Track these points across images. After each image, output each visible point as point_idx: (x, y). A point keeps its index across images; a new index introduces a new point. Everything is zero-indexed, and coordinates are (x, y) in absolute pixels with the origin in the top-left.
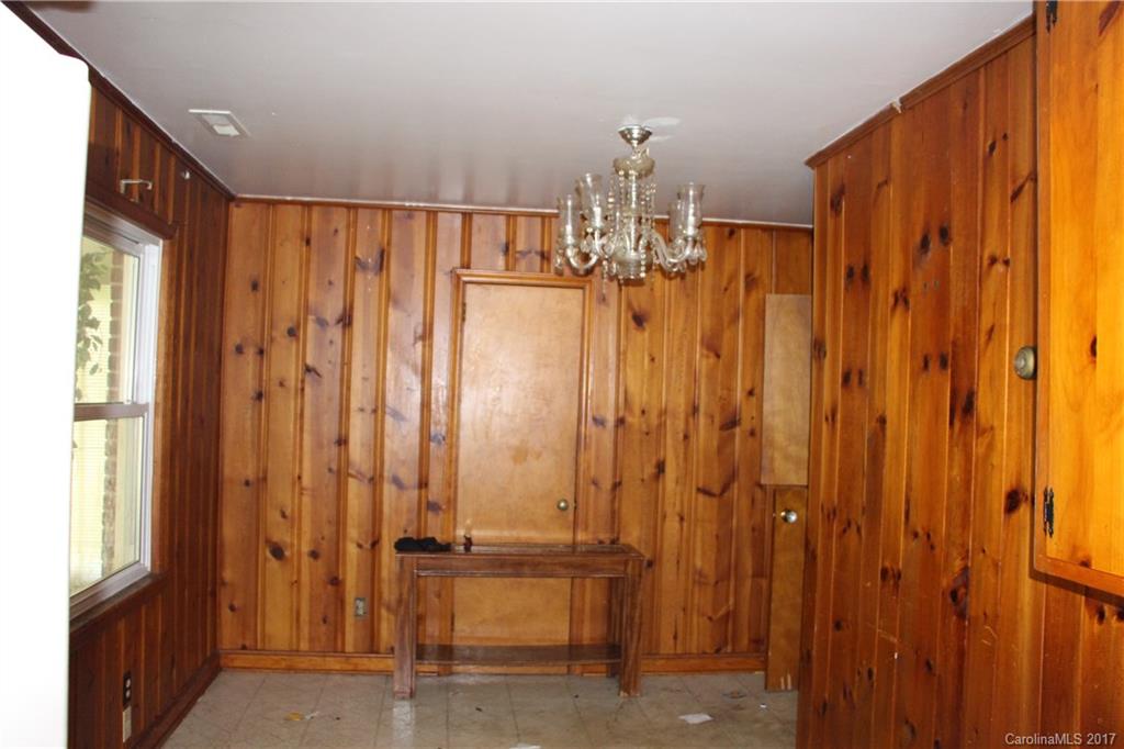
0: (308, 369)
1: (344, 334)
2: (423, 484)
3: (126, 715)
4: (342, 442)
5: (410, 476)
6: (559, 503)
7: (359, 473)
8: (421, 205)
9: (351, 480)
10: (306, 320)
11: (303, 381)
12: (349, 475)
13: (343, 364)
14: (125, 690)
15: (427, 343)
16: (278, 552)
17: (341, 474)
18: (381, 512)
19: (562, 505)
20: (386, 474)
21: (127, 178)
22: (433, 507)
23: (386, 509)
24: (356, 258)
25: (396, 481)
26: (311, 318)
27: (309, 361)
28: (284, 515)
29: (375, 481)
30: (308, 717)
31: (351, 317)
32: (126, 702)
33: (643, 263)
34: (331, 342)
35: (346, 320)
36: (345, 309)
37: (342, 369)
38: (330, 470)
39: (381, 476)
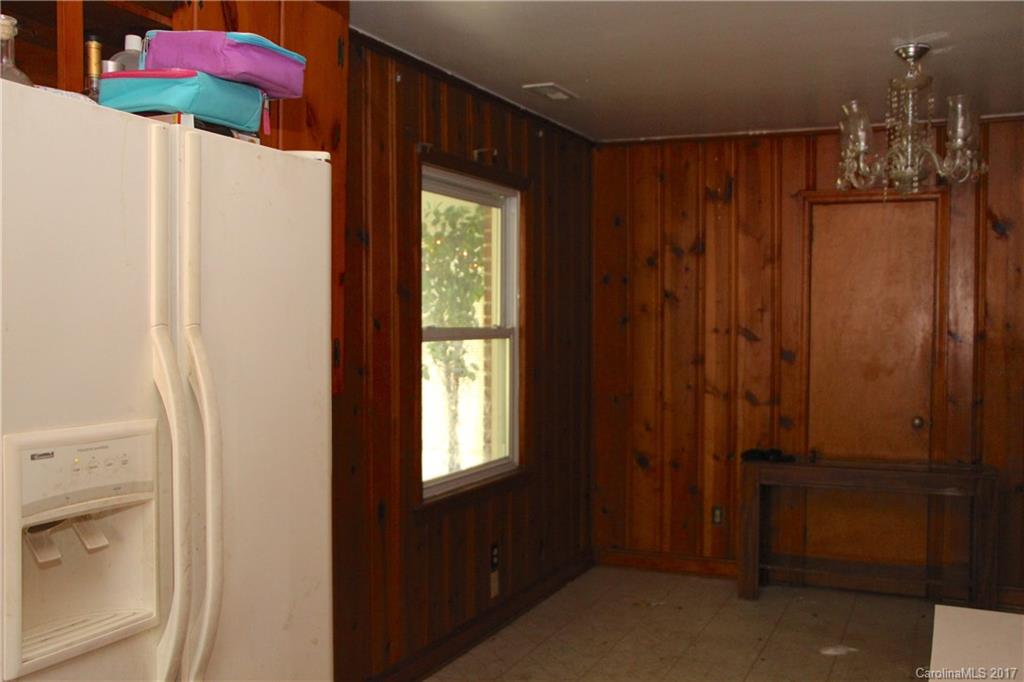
0: (666, 295)
1: (698, 261)
2: (775, 399)
3: (494, 576)
4: (699, 360)
5: (762, 392)
6: (913, 420)
7: (715, 388)
8: (765, 132)
9: (707, 396)
10: (663, 250)
11: (663, 307)
12: (706, 391)
13: (697, 288)
14: (493, 556)
15: (776, 265)
16: (643, 461)
17: (698, 391)
18: (736, 427)
19: (917, 421)
20: (740, 390)
21: (478, 147)
22: (785, 422)
23: (740, 424)
24: (706, 188)
25: (749, 397)
26: (668, 247)
27: (668, 286)
28: (648, 429)
29: (729, 397)
30: (654, 604)
31: (704, 245)
32: (494, 566)
33: (916, 179)
34: (687, 269)
35: (699, 249)
36: (698, 237)
37: (697, 293)
38: (689, 387)
39: (736, 392)
